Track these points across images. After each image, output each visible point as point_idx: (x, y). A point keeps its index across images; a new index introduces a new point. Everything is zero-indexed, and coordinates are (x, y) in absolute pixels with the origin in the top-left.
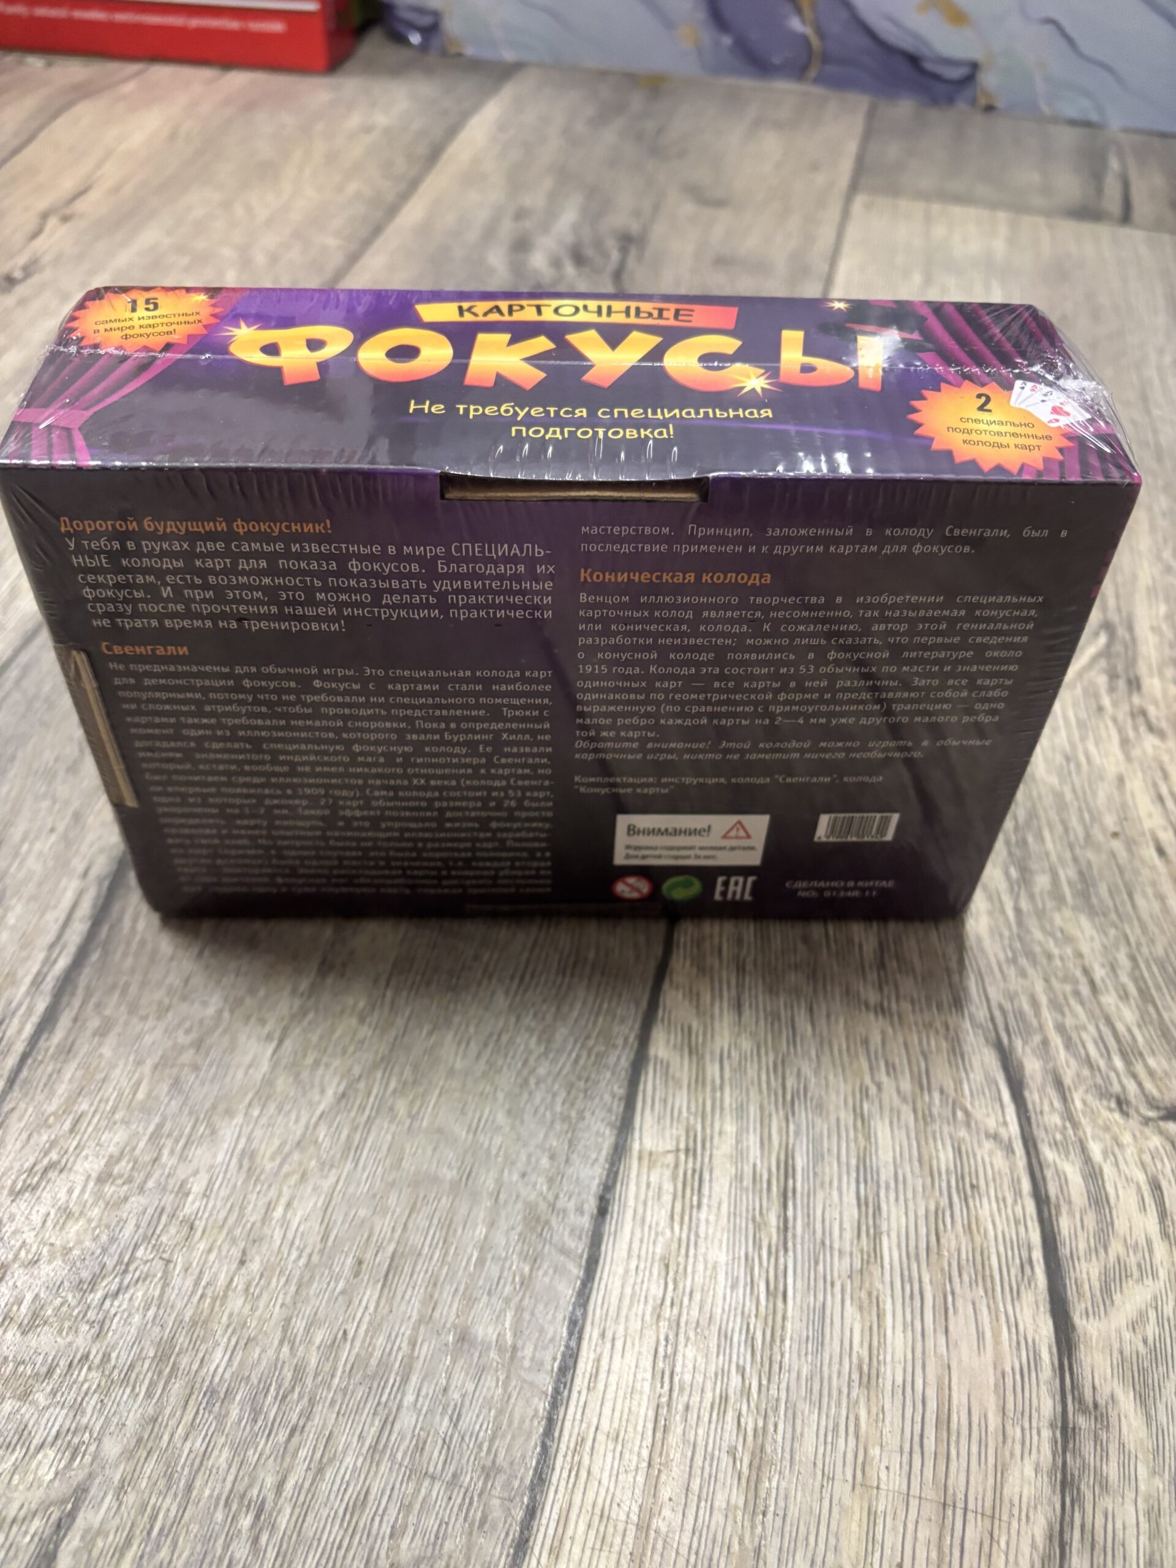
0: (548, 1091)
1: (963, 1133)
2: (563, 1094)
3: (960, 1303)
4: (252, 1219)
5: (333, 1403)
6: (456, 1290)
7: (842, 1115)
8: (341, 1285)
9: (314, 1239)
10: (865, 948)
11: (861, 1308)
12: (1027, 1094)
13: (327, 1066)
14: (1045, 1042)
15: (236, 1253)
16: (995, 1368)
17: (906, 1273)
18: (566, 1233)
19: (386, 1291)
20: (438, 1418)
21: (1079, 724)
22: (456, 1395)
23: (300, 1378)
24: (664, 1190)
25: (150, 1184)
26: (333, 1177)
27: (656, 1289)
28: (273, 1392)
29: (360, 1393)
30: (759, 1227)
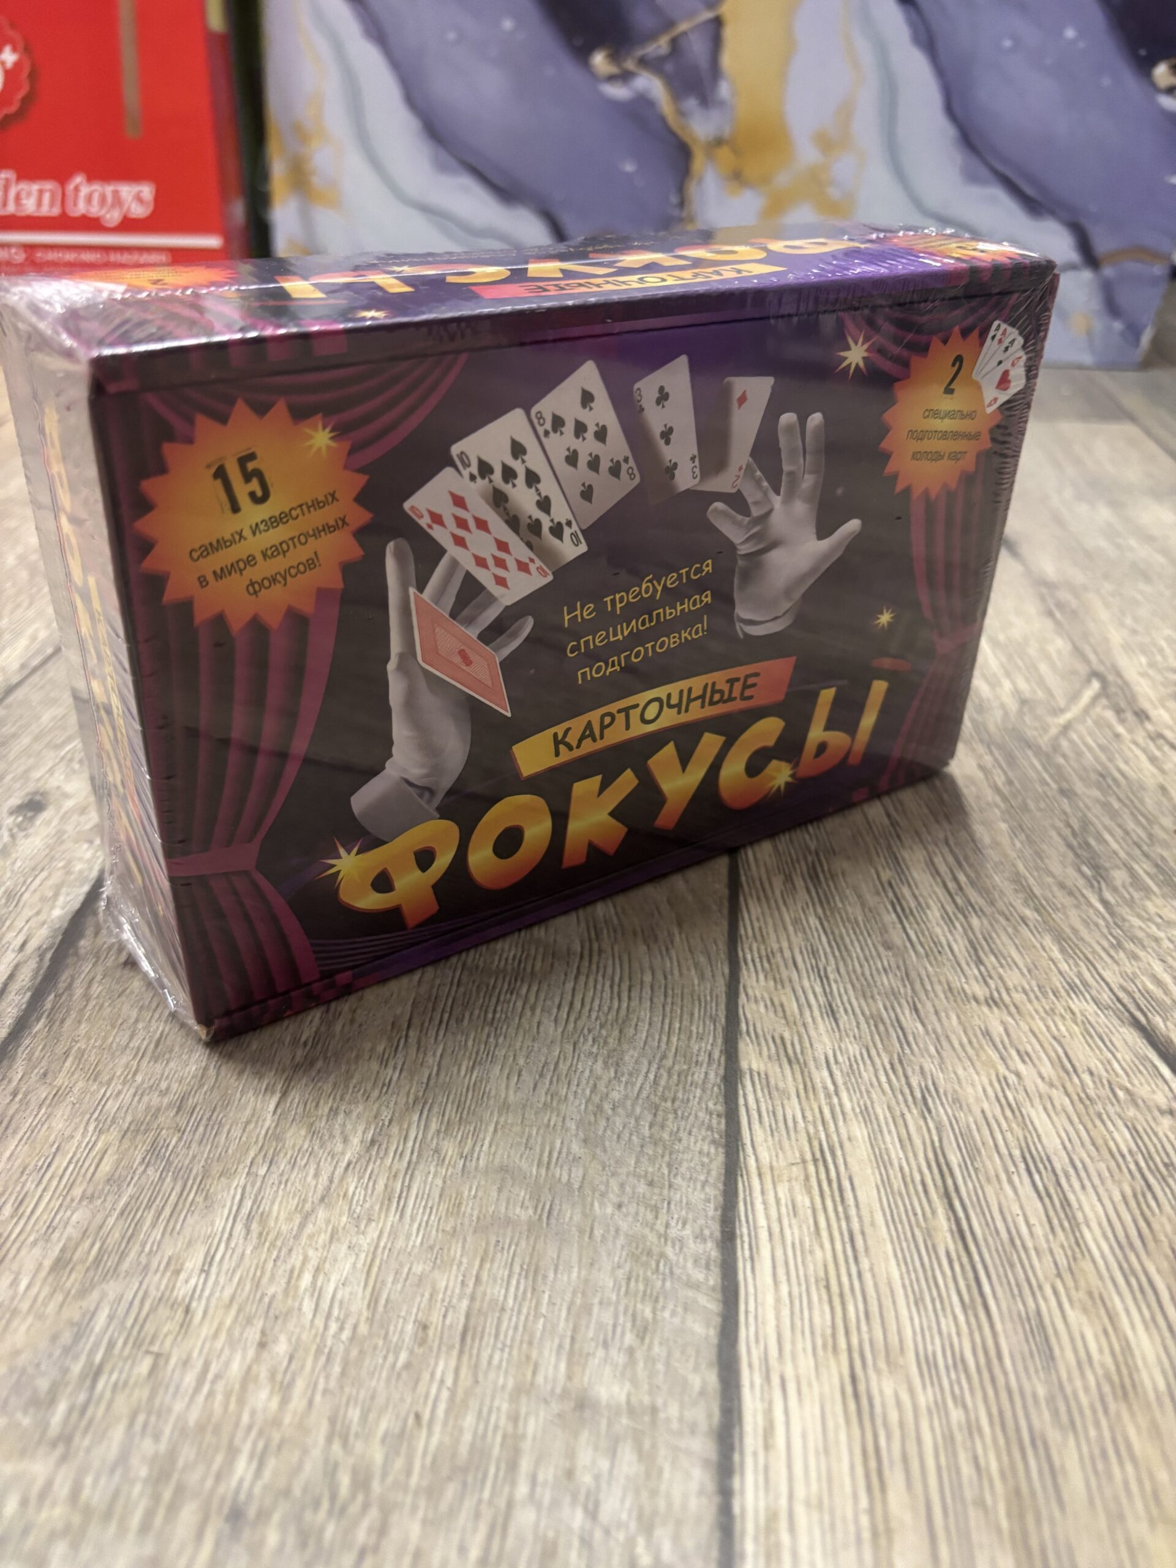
0: (628, 1116)
1: (1131, 1112)
2: (649, 1118)
4: (271, 1291)
5: (414, 1508)
6: (560, 1347)
7: (986, 1106)
8: (403, 1357)
9: (360, 1306)
10: (955, 947)
11: (1085, 1310)
13: (347, 1114)
15: (253, 1334)
17: (1125, 1266)
18: (689, 1265)
19: (465, 1358)
20: (567, 1510)
21: (1102, 748)
22: (586, 1479)
23: (362, 1482)
24: (799, 1204)
25: (125, 1266)
26: (373, 1232)
27: (821, 1317)
28: (325, 1505)
29: (451, 1491)
30: (929, 1233)
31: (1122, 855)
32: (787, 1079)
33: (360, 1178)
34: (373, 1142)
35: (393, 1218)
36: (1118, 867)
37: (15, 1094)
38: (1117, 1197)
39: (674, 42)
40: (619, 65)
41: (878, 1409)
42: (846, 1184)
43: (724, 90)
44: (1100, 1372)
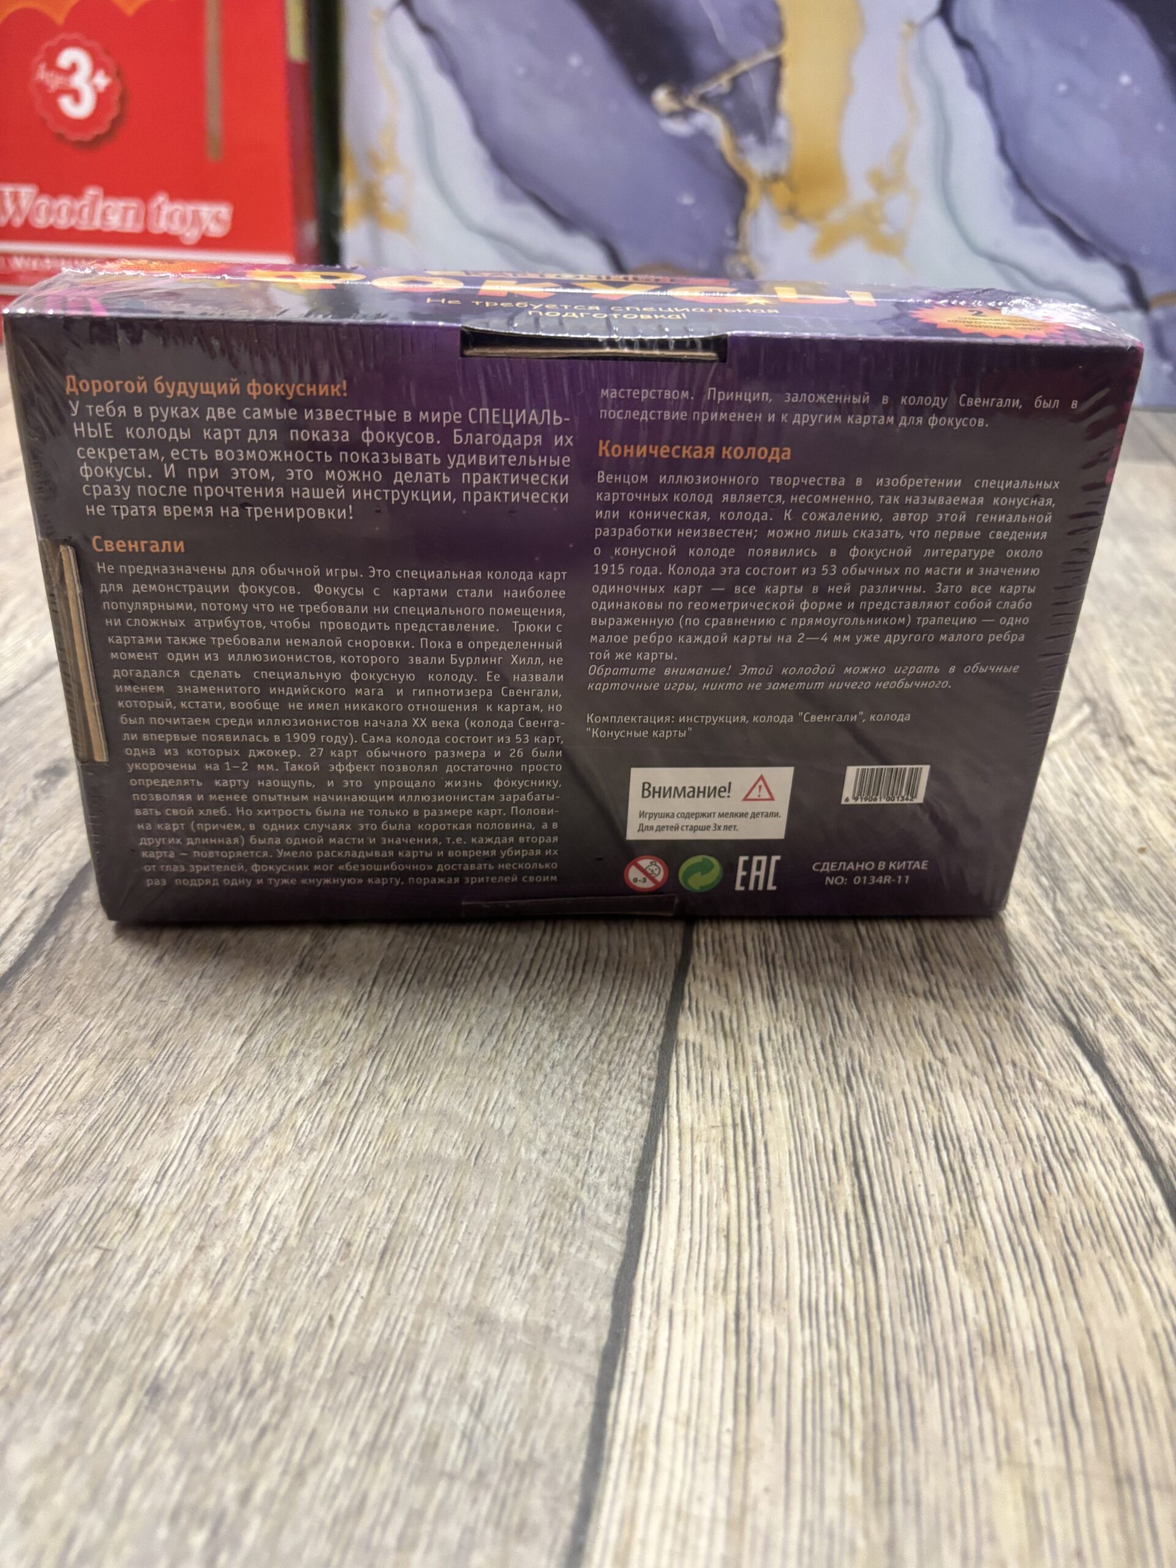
0: (565, 1074)
1: (1046, 1101)
2: (585, 1076)
3: (1085, 1265)
4: (214, 1204)
5: (316, 1396)
6: (470, 1270)
7: (907, 1089)
8: (326, 1268)
9: (292, 1221)
10: (902, 943)
11: (968, 1273)
12: (1110, 1065)
13: (306, 1056)
14: (1117, 1019)
15: (194, 1239)
16: (1143, 1329)
17: (1014, 1237)
18: (601, 1208)
19: (382, 1273)
20: (454, 1408)
21: (1081, 769)
22: (476, 1383)
23: (272, 1370)
24: (713, 1163)
25: (87, 1173)
26: (313, 1160)
27: (717, 1262)
28: (237, 1388)
29: (351, 1384)
30: (831, 1197)
31: (1083, 868)
32: (719, 1050)
33: (309, 1113)
34: (325, 1082)
35: (334, 1148)
36: (1076, 880)
37: (8, 1020)
38: (1018, 1175)
39: (735, 81)
40: (681, 102)
41: (756, 1344)
42: (761, 1148)
43: (781, 128)
44: (973, 1328)
